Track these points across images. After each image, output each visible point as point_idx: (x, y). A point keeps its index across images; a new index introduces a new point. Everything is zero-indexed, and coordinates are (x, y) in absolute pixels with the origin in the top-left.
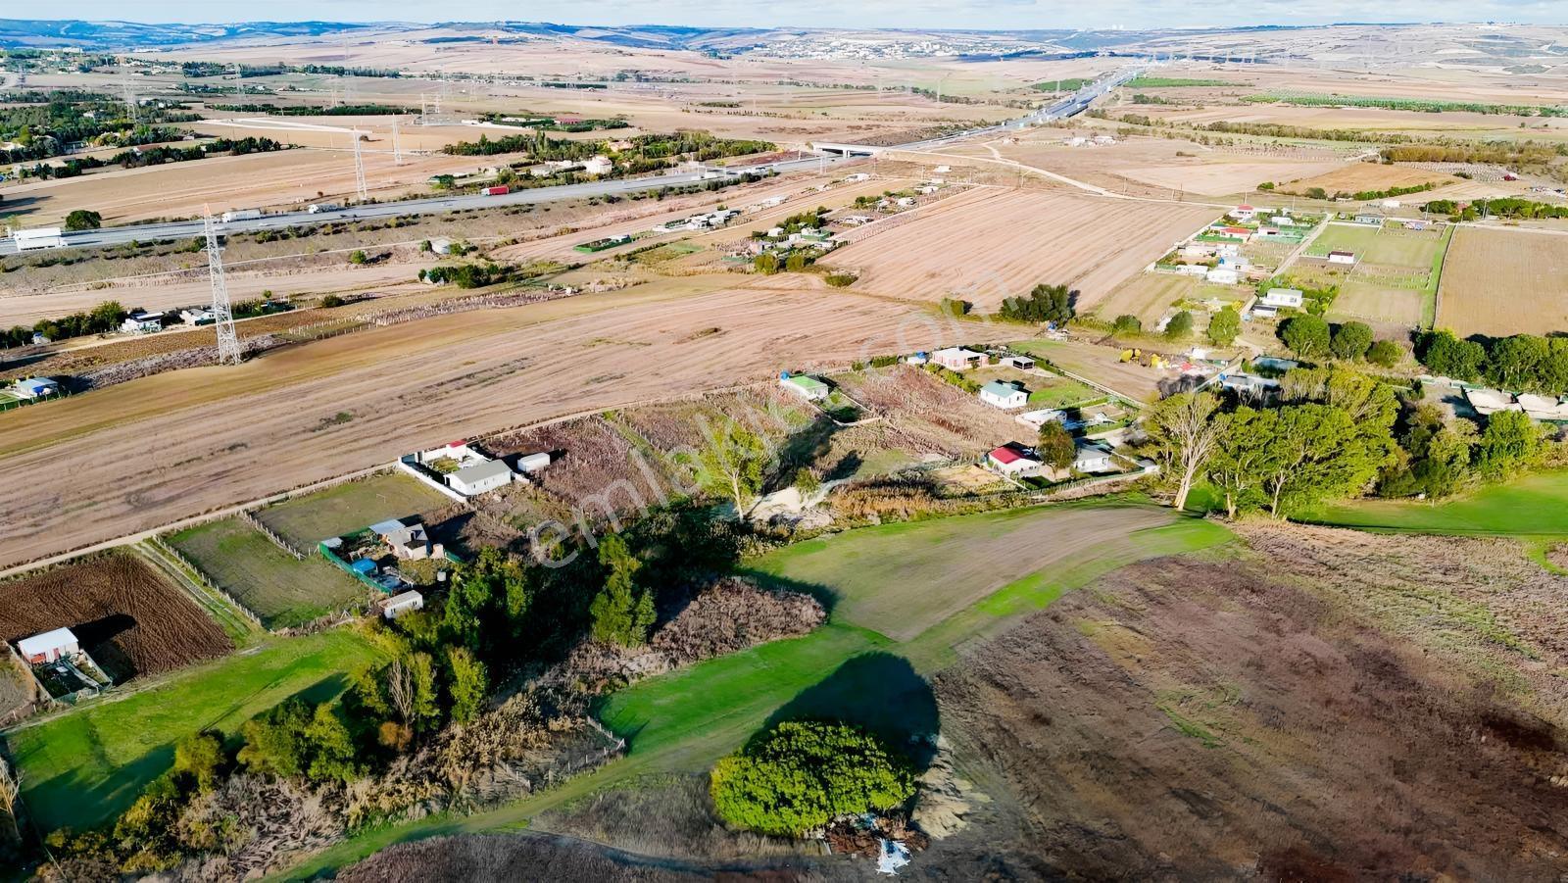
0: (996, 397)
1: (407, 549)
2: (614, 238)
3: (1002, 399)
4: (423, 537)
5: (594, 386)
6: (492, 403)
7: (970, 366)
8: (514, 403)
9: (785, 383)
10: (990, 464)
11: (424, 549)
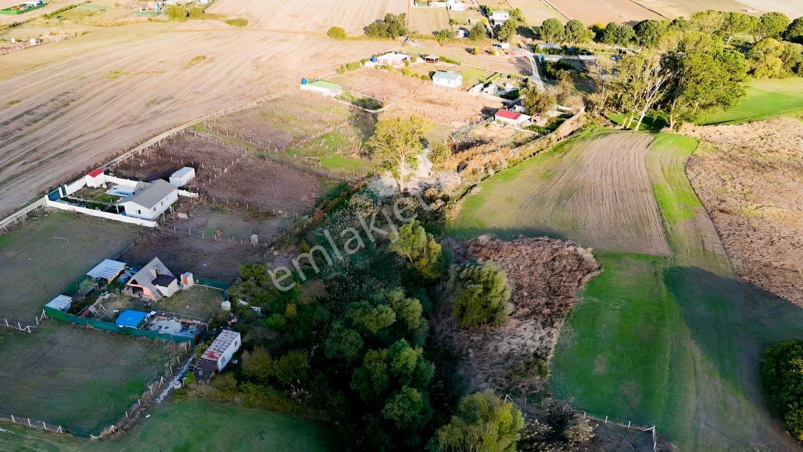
0: (446, 81)
1: (157, 286)
2: (29, 3)
3: (451, 81)
4: (165, 271)
5: (155, 108)
6: (76, 133)
7: (403, 65)
8: (98, 130)
9: (303, 87)
10: (499, 122)
11: (176, 281)
